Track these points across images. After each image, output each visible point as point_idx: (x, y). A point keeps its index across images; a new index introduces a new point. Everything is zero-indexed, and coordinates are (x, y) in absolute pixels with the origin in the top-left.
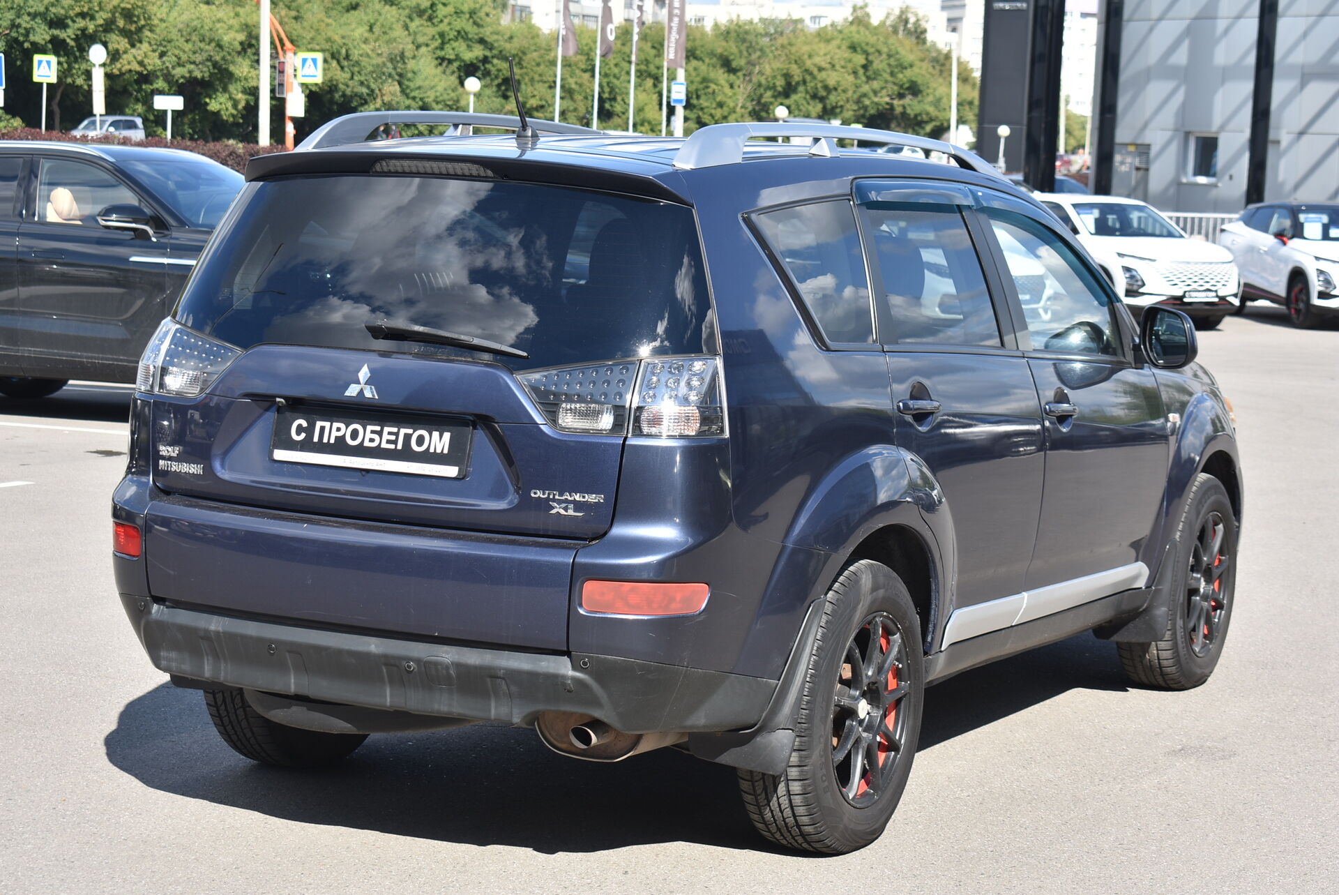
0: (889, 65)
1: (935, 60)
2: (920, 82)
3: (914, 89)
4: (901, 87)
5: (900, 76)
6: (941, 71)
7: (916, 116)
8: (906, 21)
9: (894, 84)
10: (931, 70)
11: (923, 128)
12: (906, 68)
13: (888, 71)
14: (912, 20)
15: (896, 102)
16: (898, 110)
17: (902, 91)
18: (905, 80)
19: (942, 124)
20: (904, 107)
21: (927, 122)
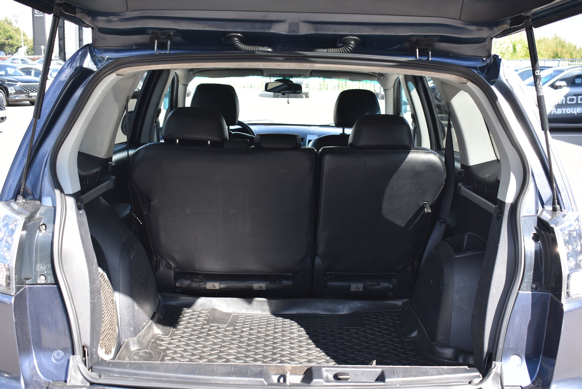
0: (3, 31)
1: (16, 30)
2: (12, 36)
3: (11, 37)
4: (7, 37)
5: (6, 34)
6: (17, 33)
7: (12, 44)
8: (7, 20)
9: (6, 36)
10: (15, 32)
11: (14, 47)
12: (8, 32)
13: (4, 33)
14: (9, 20)
15: (6, 41)
16: (7, 43)
17: (7, 38)
18: (8, 35)
19: (19, 46)
20: (8, 42)
21: (15, 46)
